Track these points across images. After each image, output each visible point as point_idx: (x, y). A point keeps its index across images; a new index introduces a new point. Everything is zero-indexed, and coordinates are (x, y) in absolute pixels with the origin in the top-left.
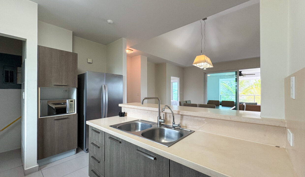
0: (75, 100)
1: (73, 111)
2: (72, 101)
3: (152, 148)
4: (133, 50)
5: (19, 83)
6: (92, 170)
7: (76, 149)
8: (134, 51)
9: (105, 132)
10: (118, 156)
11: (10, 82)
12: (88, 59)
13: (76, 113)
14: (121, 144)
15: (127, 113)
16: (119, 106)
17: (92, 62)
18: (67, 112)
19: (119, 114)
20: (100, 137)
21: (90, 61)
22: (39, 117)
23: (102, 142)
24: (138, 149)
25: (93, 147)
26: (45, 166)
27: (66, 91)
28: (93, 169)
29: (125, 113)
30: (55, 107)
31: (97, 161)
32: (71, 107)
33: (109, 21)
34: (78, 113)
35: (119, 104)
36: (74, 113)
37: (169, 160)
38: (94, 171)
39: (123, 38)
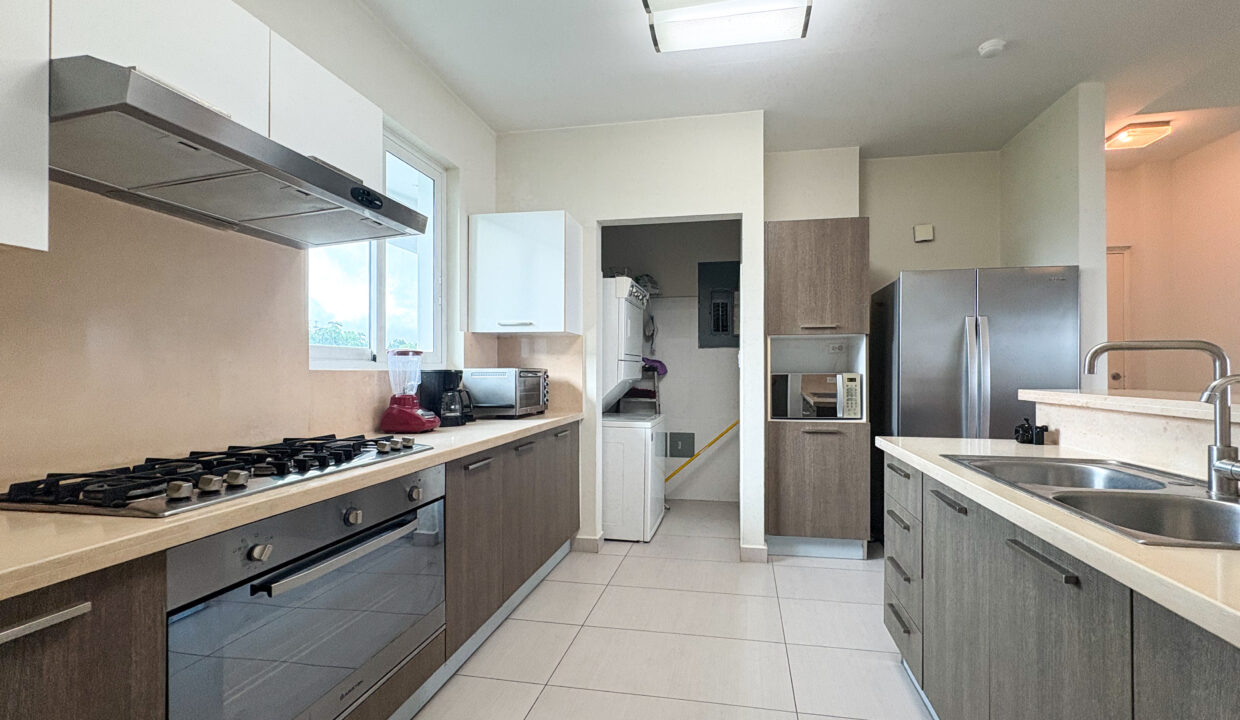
0: (861, 376)
1: (855, 414)
2: (852, 380)
3: (1055, 530)
4: (1167, 123)
5: (735, 333)
6: (891, 605)
7: (866, 543)
8: (1180, 121)
9: (925, 472)
10: (958, 561)
11: (723, 330)
12: (917, 228)
13: (864, 420)
14: (968, 518)
15: (1057, 432)
16: (1020, 398)
17: (931, 238)
18: (839, 415)
19: (1017, 431)
20: (910, 491)
21: (923, 233)
22: (769, 419)
23: (915, 508)
24: (1019, 539)
25: (895, 527)
26: (782, 560)
27: (840, 348)
28: (894, 602)
29: (1045, 429)
30: (815, 403)
31: (903, 573)
32: (851, 400)
33: (986, 47)
34: (870, 421)
35: (1020, 391)
36: (861, 419)
37: (1128, 593)
38: (897, 608)
39: (1083, 86)
